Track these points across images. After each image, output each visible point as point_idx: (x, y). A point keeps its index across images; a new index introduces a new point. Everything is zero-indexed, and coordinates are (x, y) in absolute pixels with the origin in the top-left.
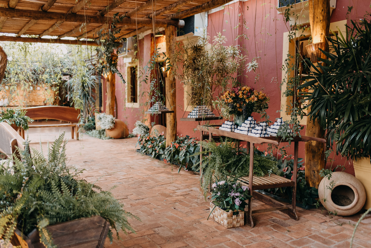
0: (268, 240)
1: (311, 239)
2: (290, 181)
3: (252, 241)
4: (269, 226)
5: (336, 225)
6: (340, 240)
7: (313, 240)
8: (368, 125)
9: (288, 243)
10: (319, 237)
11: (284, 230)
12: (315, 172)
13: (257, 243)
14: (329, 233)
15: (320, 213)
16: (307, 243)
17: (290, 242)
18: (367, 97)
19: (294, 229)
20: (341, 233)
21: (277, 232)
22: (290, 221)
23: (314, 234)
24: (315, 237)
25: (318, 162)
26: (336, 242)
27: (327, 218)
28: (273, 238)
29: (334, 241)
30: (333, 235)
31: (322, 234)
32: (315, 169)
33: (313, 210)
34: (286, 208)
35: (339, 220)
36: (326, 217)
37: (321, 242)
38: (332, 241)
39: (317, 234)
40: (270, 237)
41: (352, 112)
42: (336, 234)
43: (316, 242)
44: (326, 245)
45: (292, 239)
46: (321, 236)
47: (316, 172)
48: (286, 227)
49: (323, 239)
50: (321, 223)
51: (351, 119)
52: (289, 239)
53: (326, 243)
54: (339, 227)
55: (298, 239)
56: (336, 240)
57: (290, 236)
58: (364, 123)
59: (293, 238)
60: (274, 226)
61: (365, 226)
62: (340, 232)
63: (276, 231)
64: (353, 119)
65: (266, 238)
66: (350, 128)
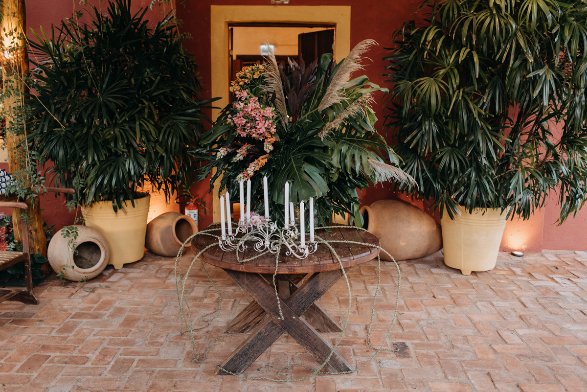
0: (25, 341)
1: (76, 320)
2: (21, 253)
3: (6, 351)
4: (7, 325)
5: (87, 293)
6: (108, 308)
7: (80, 320)
8: (115, 164)
9: (53, 334)
10: (84, 314)
11: (33, 321)
12: (31, 233)
13: (15, 350)
14: (89, 305)
15: (55, 285)
16: (76, 326)
17: (56, 333)
18: (109, 129)
19: (43, 316)
20: (101, 300)
21: (26, 328)
22: (29, 309)
23: (73, 313)
24: (78, 316)
25: (35, 219)
26: (106, 312)
27: (70, 289)
28: (29, 336)
29: (102, 312)
30: (96, 306)
31: (83, 310)
32: (31, 228)
33: (44, 285)
34: (18, 293)
35: (85, 286)
36: (68, 288)
37: (89, 318)
38: (101, 312)
39: (77, 311)
40: (24, 337)
41: (96, 150)
42: (98, 304)
43: (85, 320)
44: (98, 320)
45: (54, 328)
46: (84, 312)
47: (34, 233)
48: (31, 317)
49: (89, 314)
50: (69, 297)
51: (96, 158)
52: (50, 329)
53: (96, 317)
54: (93, 295)
55: (62, 325)
56: (105, 310)
57: (49, 326)
58: (109, 163)
59: (54, 326)
60: (14, 322)
61: (117, 284)
62: (99, 300)
63: (23, 326)
64: (98, 158)
65: (21, 341)
66: (96, 170)
